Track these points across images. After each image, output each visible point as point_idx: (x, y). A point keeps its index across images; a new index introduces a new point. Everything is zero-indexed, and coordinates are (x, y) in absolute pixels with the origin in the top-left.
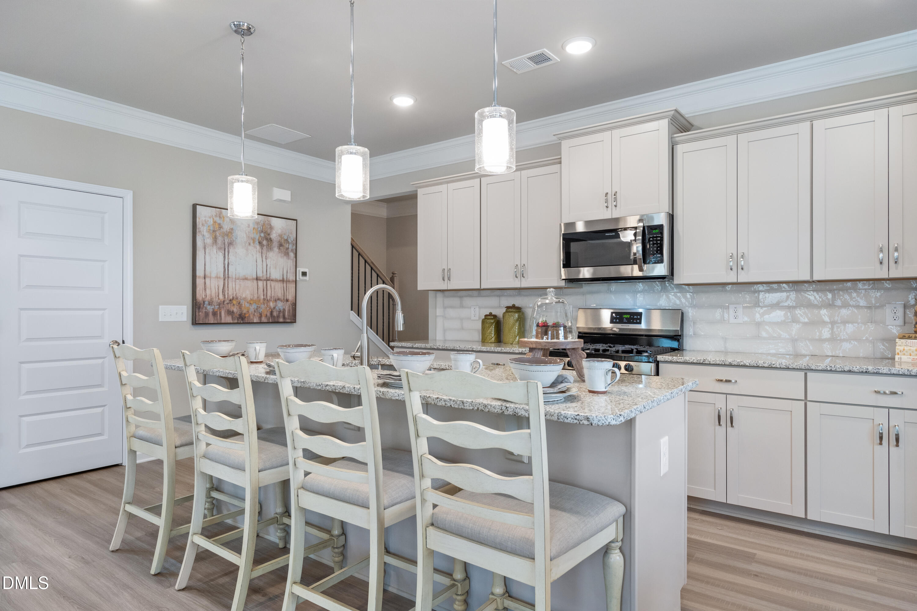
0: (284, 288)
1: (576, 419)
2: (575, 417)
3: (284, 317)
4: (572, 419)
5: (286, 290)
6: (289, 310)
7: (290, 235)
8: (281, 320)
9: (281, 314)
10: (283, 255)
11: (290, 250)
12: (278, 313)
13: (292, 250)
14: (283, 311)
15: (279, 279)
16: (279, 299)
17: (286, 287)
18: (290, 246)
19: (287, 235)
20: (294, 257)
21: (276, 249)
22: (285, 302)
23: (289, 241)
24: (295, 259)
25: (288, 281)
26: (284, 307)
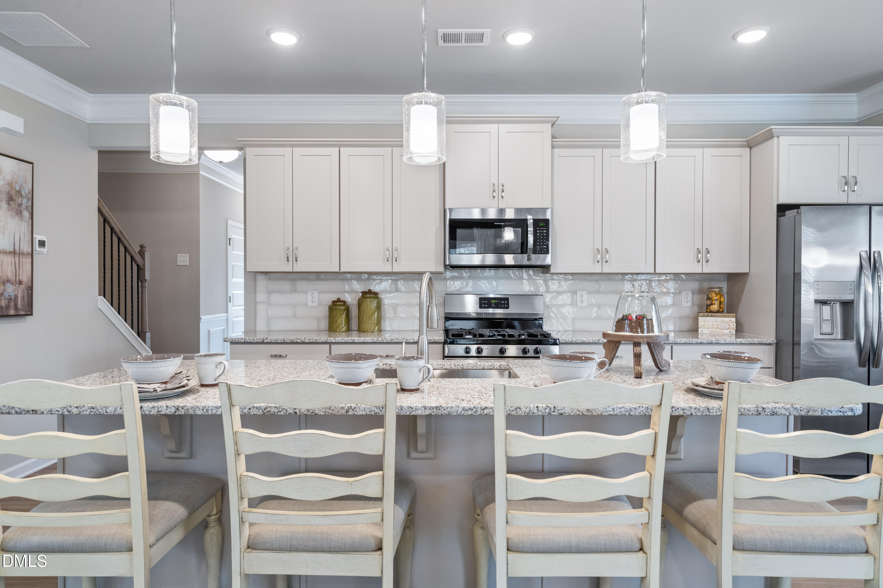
0: (15, 263)
1: (840, 411)
2: (840, 410)
3: (16, 308)
4: (837, 411)
5: (19, 267)
6: (23, 297)
7: (24, 185)
8: (12, 312)
9: (12, 304)
10: (14, 214)
11: (23, 207)
12: (7, 301)
13: (27, 207)
14: (15, 299)
15: (8, 250)
16: (8, 281)
17: (19, 262)
18: (24, 201)
19: (20, 183)
20: (29, 218)
21: (4, 205)
22: (17, 285)
23: (23, 193)
24: (31, 221)
25: (21, 254)
26: (16, 293)
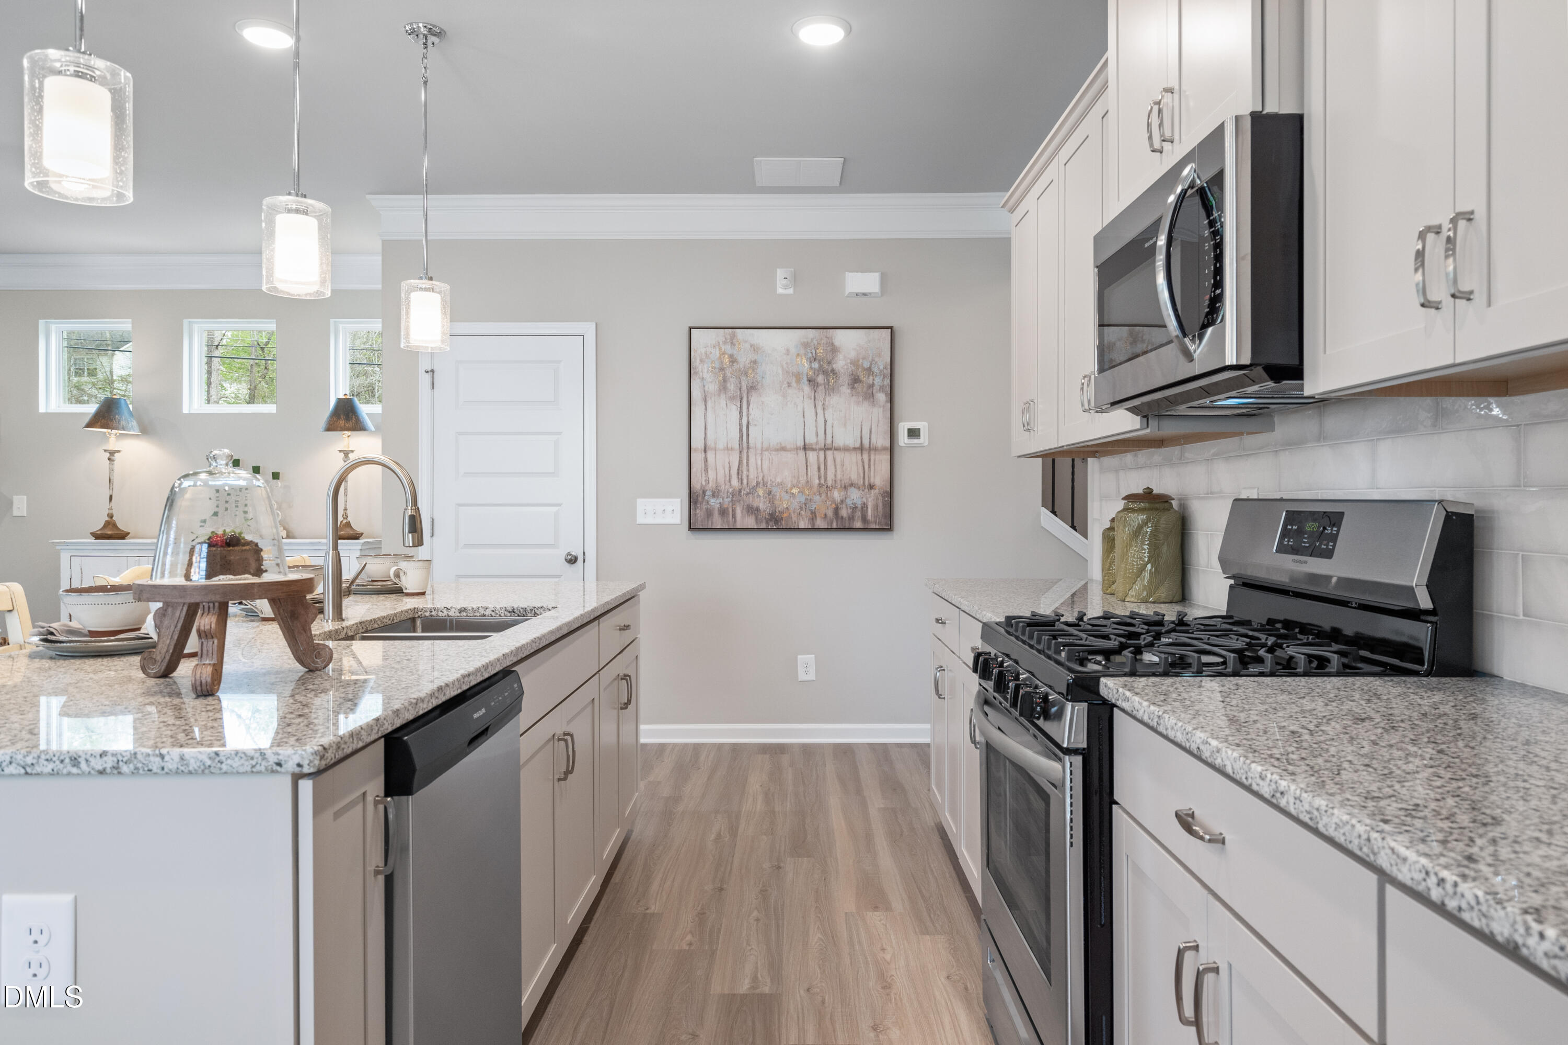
0: (863, 462)
3: (864, 519)
5: (869, 467)
6: (876, 506)
7: (877, 359)
8: (858, 524)
9: (858, 514)
10: (861, 399)
11: (876, 387)
12: (850, 511)
13: (882, 389)
14: (862, 508)
15: (852, 446)
16: (852, 485)
17: (869, 460)
18: (878, 381)
19: (870, 359)
20: (887, 401)
21: (845, 390)
22: (866, 491)
23: (875, 370)
24: (889, 405)
25: (873, 449)
26: (864, 500)
